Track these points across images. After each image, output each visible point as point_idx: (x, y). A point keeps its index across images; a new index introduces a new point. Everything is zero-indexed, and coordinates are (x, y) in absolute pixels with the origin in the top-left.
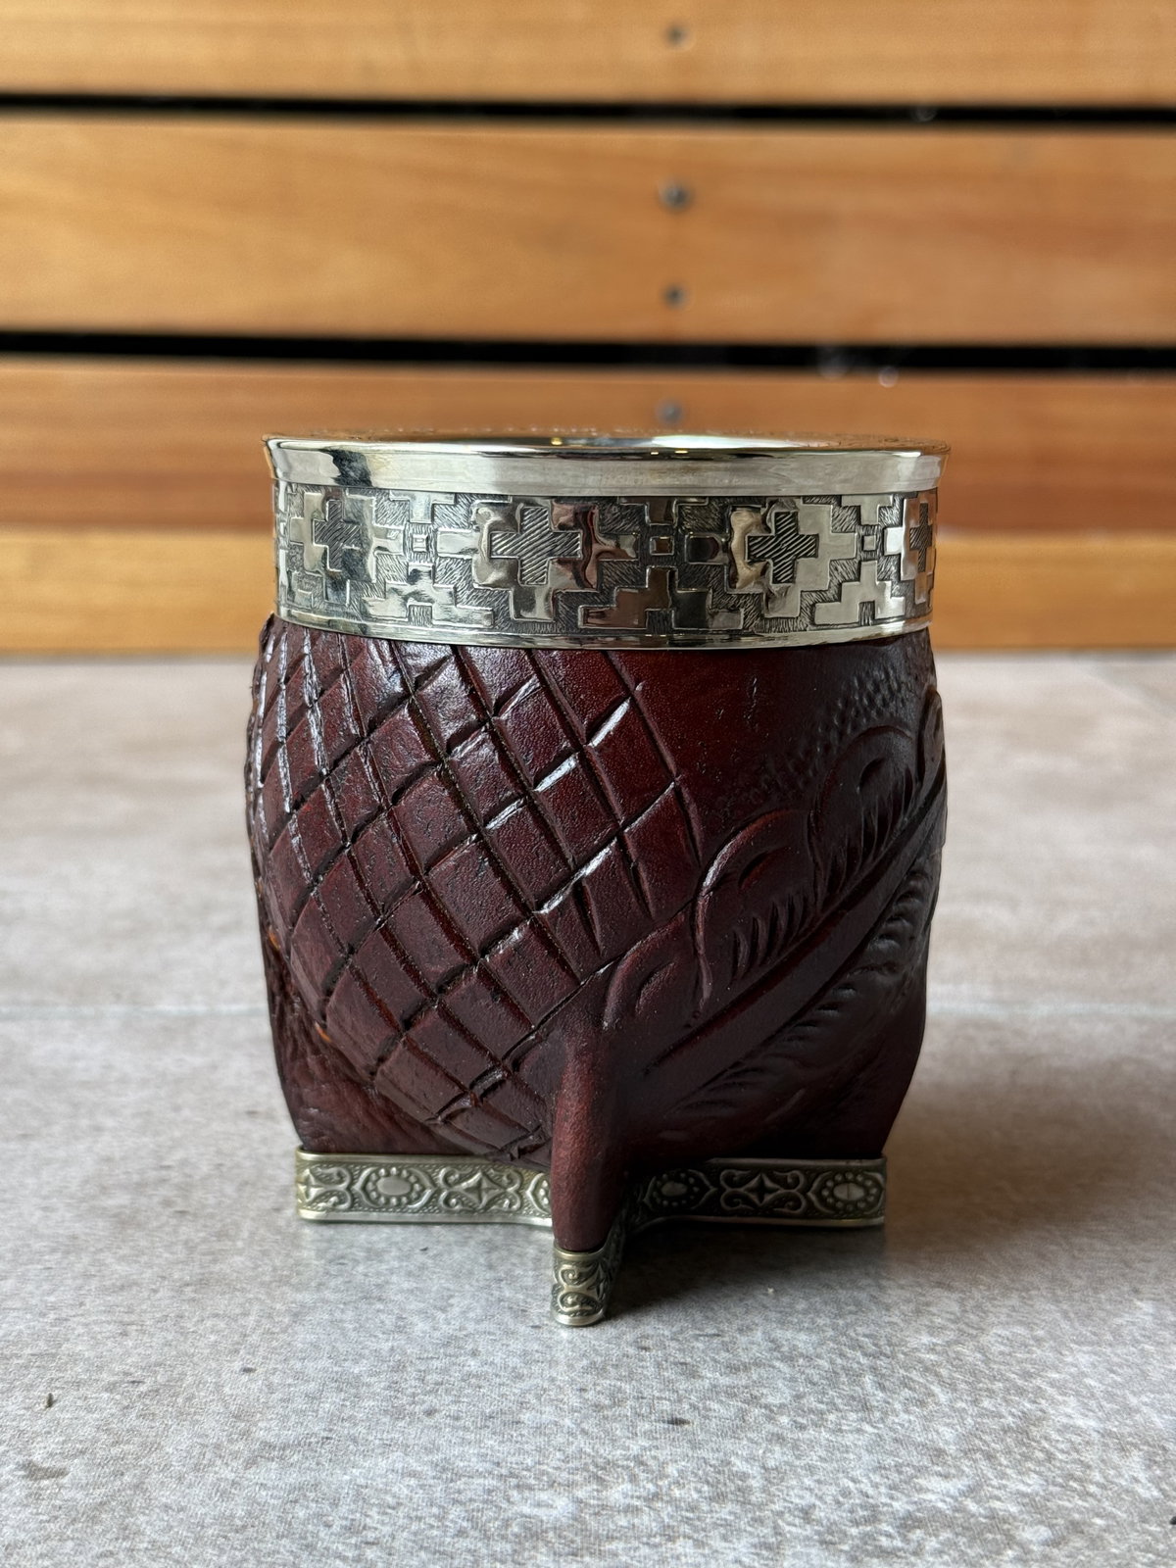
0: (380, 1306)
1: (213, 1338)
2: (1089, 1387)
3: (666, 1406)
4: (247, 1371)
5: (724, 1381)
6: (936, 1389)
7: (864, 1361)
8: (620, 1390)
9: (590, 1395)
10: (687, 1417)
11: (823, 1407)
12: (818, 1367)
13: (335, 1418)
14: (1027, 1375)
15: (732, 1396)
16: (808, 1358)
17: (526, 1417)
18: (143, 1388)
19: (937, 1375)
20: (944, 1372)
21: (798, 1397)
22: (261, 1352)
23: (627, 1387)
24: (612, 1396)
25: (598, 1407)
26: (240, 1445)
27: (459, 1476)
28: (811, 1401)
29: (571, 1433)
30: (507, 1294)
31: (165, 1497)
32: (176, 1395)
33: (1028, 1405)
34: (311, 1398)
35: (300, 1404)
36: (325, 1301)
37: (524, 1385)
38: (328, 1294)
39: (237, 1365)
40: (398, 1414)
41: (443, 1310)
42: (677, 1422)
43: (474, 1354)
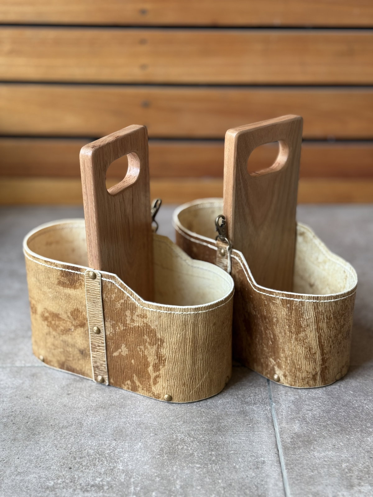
0: (38, 445)
1: (15, 451)
2: (125, 461)
3: (70, 465)
4: (18, 458)
5: (79, 460)
6: (105, 462)
7: (98, 456)
8: (65, 462)
9: (61, 463)
10: (72, 467)
11: (89, 465)
12: (92, 457)
13: (28, 468)
14: (118, 459)
15: (79, 463)
16: (91, 456)
17: (52, 467)
18: (5, 461)
19: (106, 459)
20: (107, 458)
21: (87, 463)
22: (21, 455)
23: (66, 462)
24: (64, 464)
25: (61, 465)
26: (15, 473)
27: (41, 478)
28: (88, 464)
29: (57, 471)
30: (56, 442)
31: (6, 481)
32: (9, 463)
33: (115, 465)
34: (26, 464)
35: (24, 465)
36: (31, 444)
37: (53, 461)
38: (31, 442)
39: (17, 457)
40: (36, 467)
41: (46, 446)
42: (70, 468)
43: (48, 455)
